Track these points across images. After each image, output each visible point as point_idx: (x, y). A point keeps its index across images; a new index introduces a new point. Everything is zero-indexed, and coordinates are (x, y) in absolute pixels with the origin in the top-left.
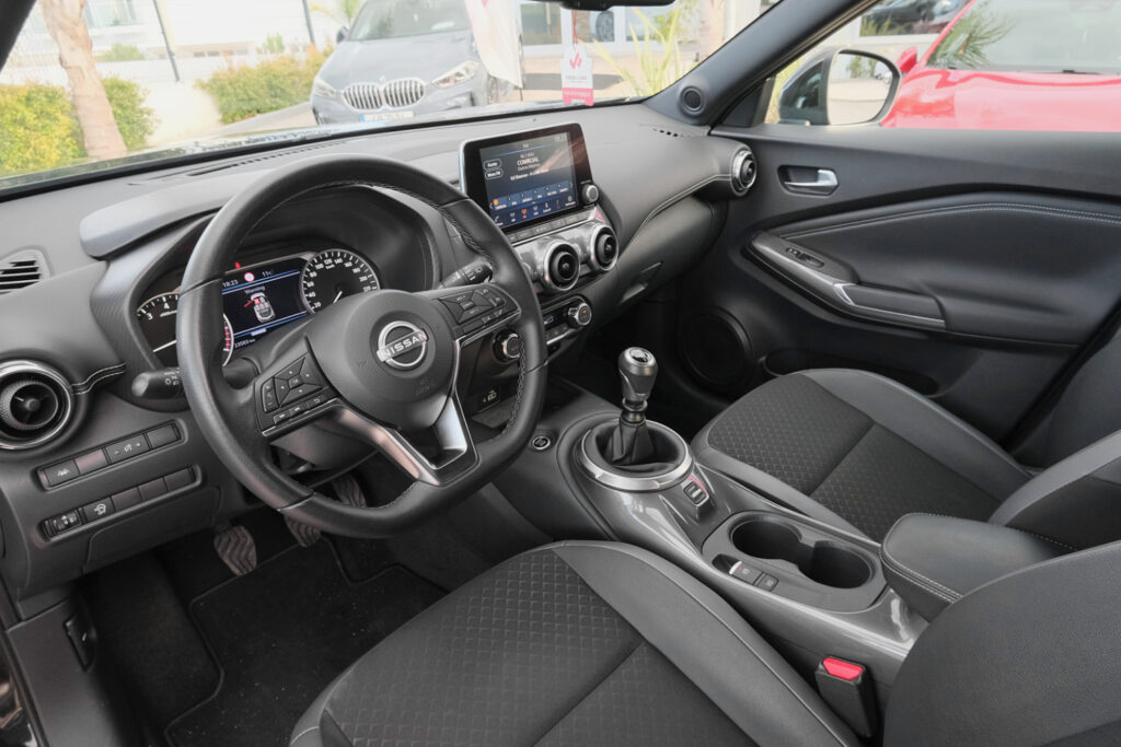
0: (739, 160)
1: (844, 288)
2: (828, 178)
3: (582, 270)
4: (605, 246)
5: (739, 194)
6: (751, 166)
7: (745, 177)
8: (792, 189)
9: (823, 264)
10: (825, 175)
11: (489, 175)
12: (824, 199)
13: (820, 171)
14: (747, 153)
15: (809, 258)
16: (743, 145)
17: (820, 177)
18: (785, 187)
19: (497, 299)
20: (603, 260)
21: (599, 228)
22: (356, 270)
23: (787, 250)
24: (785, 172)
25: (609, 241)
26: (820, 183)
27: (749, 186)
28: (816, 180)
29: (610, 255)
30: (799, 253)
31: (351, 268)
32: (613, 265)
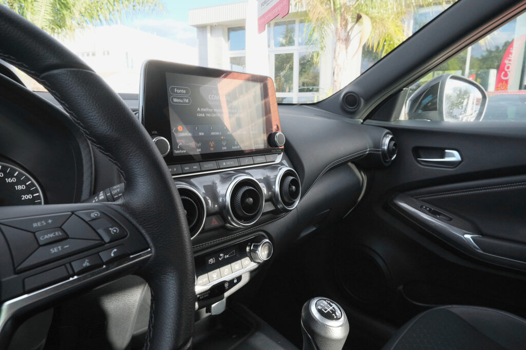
0: (387, 141)
1: (472, 237)
2: (454, 156)
3: (267, 207)
4: (290, 186)
5: (387, 165)
6: (395, 145)
7: (390, 152)
8: (424, 163)
9: (451, 219)
10: (452, 153)
11: (175, 100)
12: (450, 171)
13: (446, 151)
14: (391, 136)
15: (439, 214)
16: (387, 131)
17: (446, 155)
18: (418, 162)
19: (114, 230)
20: (287, 200)
21: (284, 169)
22: (20, 187)
23: (422, 207)
24: (418, 152)
25: (294, 182)
26: (447, 159)
27: (392, 159)
28: (443, 157)
29: (293, 195)
30: (430, 209)
31: (13, 184)
32: (296, 204)
